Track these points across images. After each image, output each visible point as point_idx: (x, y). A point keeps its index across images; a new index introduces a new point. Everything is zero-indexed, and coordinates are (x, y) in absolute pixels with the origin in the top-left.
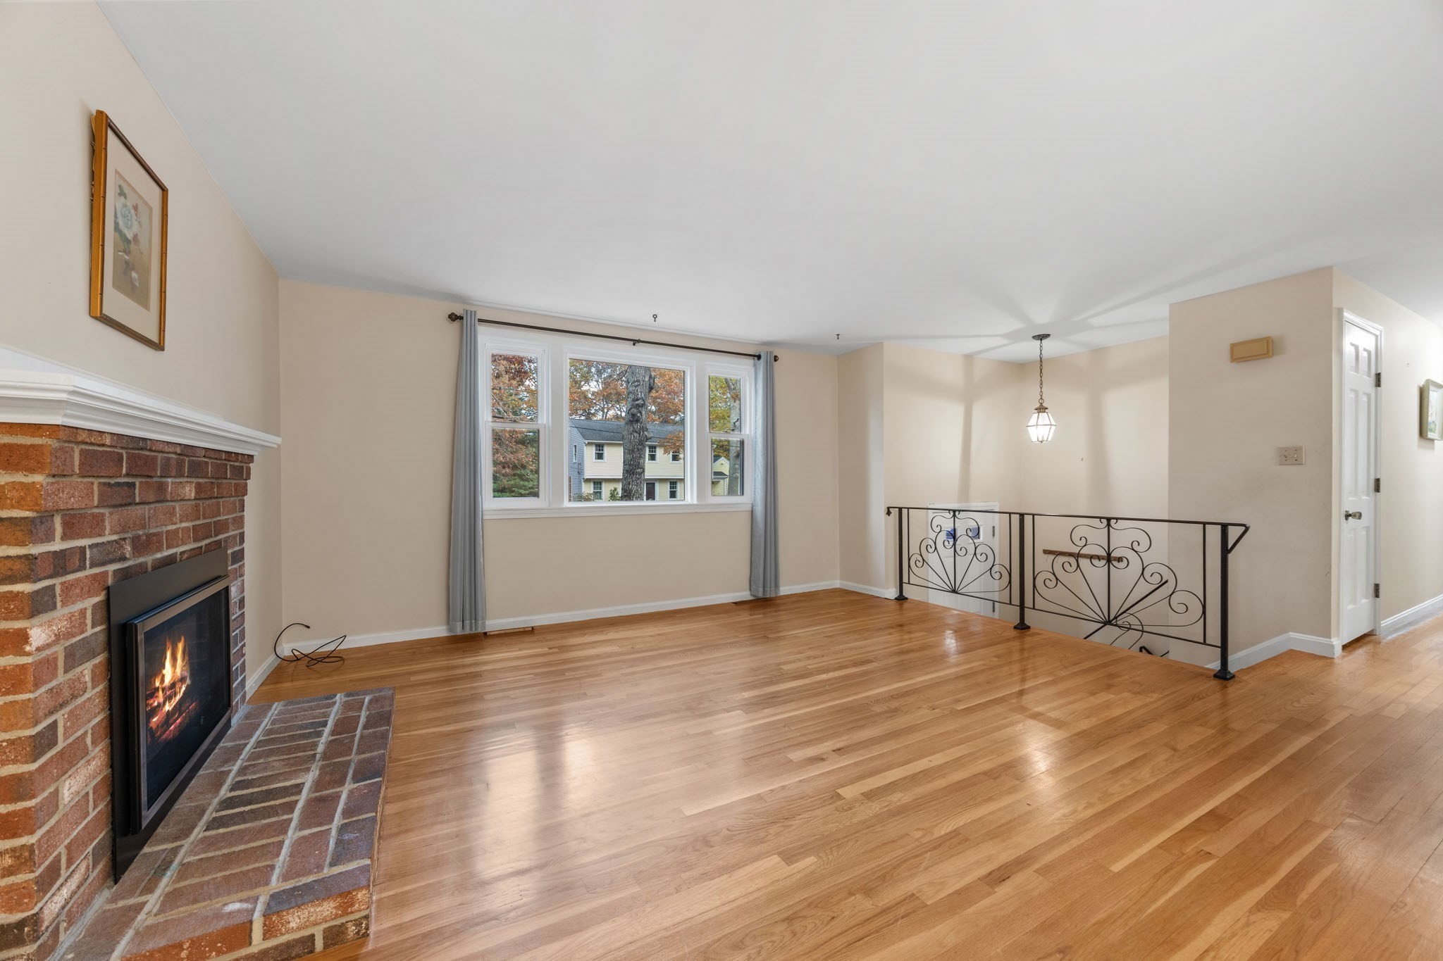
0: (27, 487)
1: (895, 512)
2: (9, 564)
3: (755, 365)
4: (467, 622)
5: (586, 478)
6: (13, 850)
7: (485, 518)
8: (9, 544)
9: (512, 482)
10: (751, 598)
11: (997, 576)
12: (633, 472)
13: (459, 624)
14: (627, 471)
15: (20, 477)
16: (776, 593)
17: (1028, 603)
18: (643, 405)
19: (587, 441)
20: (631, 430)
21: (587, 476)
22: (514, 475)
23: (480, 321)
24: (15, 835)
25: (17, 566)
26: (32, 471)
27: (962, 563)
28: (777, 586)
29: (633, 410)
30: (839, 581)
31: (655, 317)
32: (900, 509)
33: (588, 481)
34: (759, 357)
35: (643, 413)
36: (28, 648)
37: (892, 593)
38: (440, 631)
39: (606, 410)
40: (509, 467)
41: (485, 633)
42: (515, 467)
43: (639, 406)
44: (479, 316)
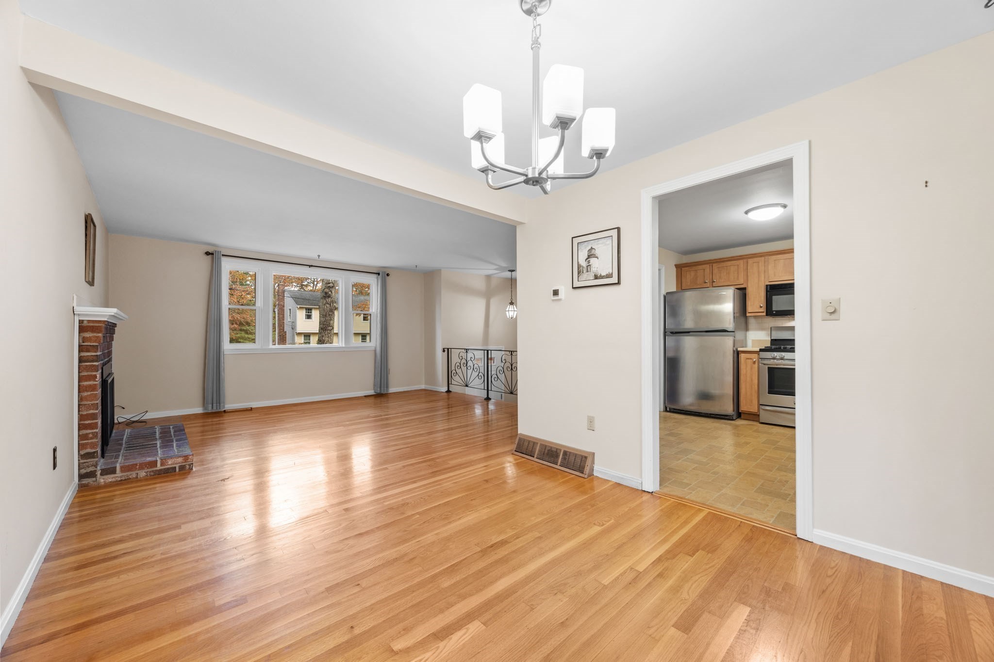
0: (97, 337)
1: (446, 350)
2: (92, 357)
3: (377, 278)
4: (215, 405)
5: (298, 332)
6: (92, 433)
7: (225, 353)
8: (92, 352)
9: (238, 335)
10: (375, 394)
11: (480, 378)
12: (326, 329)
13: (210, 406)
14: (322, 328)
15: (95, 334)
16: (387, 391)
17: (490, 389)
18: (333, 287)
19: (299, 306)
20: (325, 302)
21: (298, 331)
22: (241, 330)
23: (223, 255)
24: (93, 429)
25: (94, 358)
26: (99, 333)
27: (469, 372)
28: (387, 387)
29: (325, 290)
30: (424, 386)
31: (319, 256)
32: (448, 349)
33: (299, 334)
34: (379, 274)
35: (333, 291)
36: (97, 380)
37: (445, 389)
38: (199, 410)
39: (315, 283)
40: (236, 324)
41: (225, 411)
42: (241, 324)
43: (330, 288)
44: (222, 253)
